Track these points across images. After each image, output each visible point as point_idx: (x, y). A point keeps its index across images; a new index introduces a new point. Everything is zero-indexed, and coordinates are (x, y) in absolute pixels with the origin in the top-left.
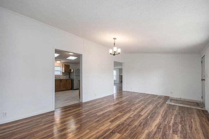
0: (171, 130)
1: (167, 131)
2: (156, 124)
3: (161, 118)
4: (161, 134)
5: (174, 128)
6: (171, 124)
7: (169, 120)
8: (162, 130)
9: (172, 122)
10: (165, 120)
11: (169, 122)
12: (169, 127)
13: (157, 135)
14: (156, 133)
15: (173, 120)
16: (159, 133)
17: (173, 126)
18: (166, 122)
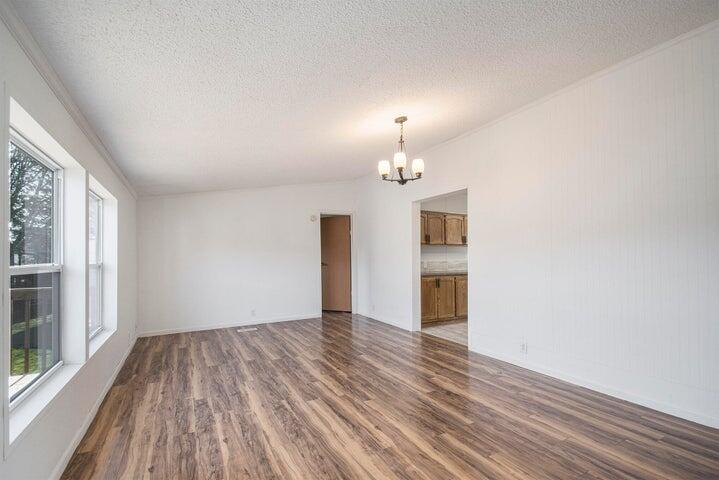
0: (210, 404)
1: (219, 396)
2: (250, 396)
3: (256, 420)
4: (226, 387)
5: (206, 413)
6: (217, 417)
7: (229, 428)
8: (229, 394)
9: (218, 426)
10: (243, 422)
11: (226, 420)
12: (218, 408)
13: (230, 382)
14: (235, 384)
15: (221, 438)
16: (229, 387)
17: (210, 416)
18: (233, 417)
